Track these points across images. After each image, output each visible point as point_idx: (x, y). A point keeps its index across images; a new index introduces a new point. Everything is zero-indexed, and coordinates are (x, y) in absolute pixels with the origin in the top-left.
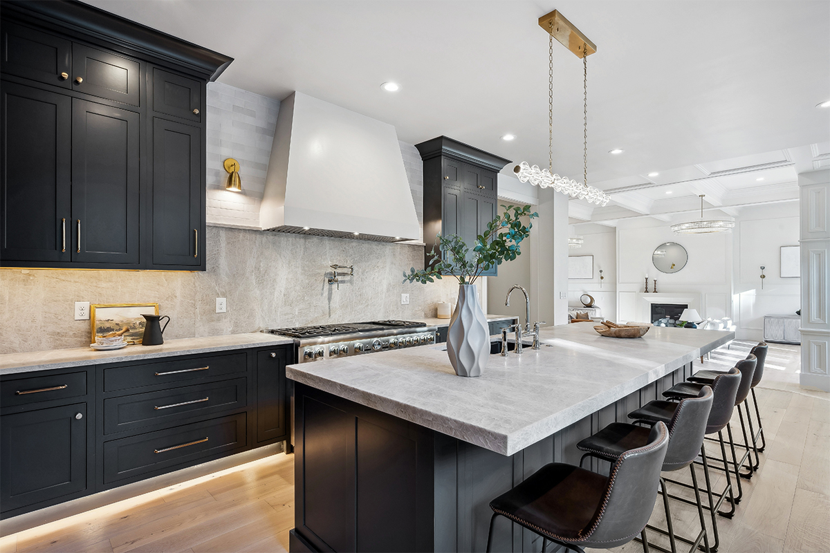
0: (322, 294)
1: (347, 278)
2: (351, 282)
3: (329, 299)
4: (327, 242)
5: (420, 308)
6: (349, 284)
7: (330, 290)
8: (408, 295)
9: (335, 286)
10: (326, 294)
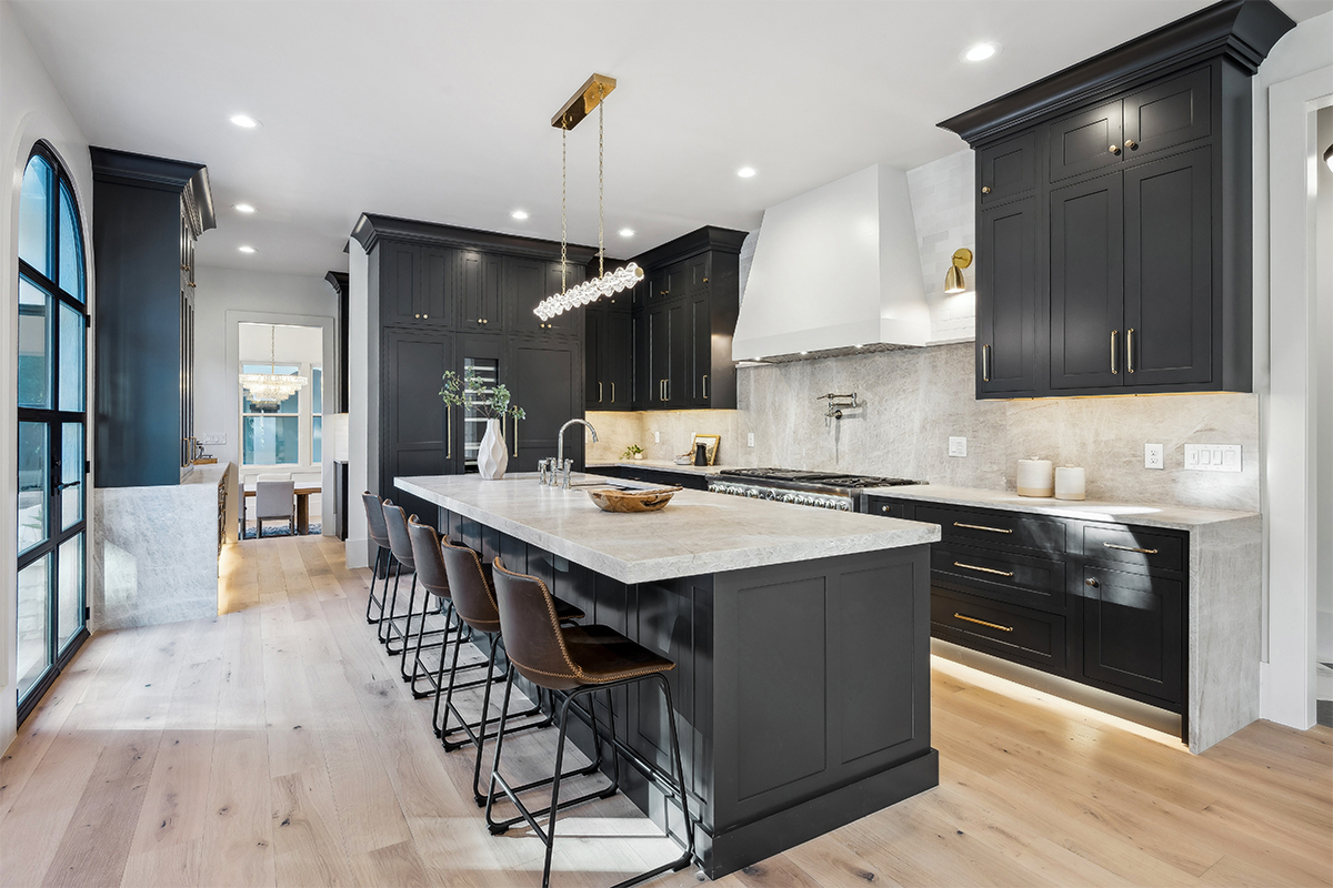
0: (829, 433)
1: (858, 411)
2: (864, 416)
3: (837, 440)
4: (831, 363)
5: (995, 467)
6: (861, 419)
7: (838, 427)
8: (963, 440)
9: (842, 422)
10: (833, 432)
